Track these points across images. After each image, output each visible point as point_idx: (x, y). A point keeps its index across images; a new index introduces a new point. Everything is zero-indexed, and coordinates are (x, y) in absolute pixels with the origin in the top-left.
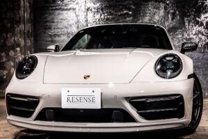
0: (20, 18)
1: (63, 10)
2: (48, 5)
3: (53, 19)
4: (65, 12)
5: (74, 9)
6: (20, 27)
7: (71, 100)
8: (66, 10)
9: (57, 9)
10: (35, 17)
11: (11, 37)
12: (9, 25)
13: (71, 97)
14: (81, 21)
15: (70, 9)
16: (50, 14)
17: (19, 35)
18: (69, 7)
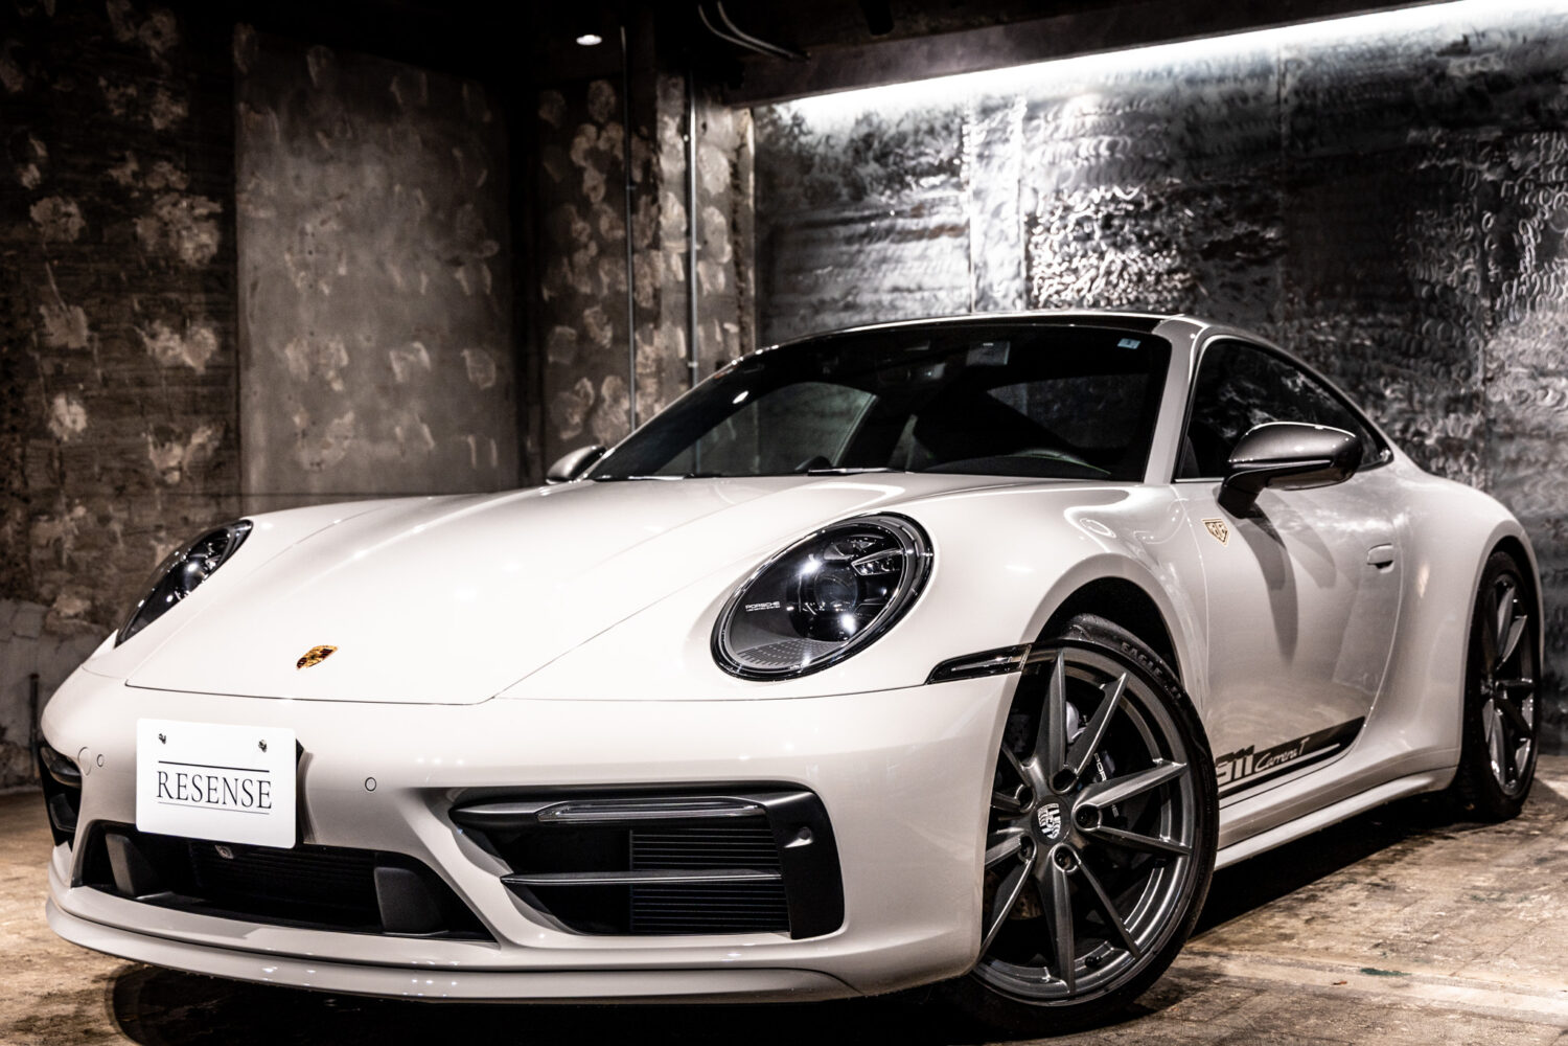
0: (657, 294)
1: (906, 236)
2: (828, 214)
3: (852, 289)
4: (913, 248)
5: (957, 230)
6: (660, 340)
7: (172, 786)
8: (920, 235)
9: (871, 236)
10: (766, 282)
11: (616, 400)
12: (609, 333)
13: (172, 771)
14: (997, 294)
15: (938, 231)
16: (841, 266)
17: (651, 385)
18: (933, 222)
